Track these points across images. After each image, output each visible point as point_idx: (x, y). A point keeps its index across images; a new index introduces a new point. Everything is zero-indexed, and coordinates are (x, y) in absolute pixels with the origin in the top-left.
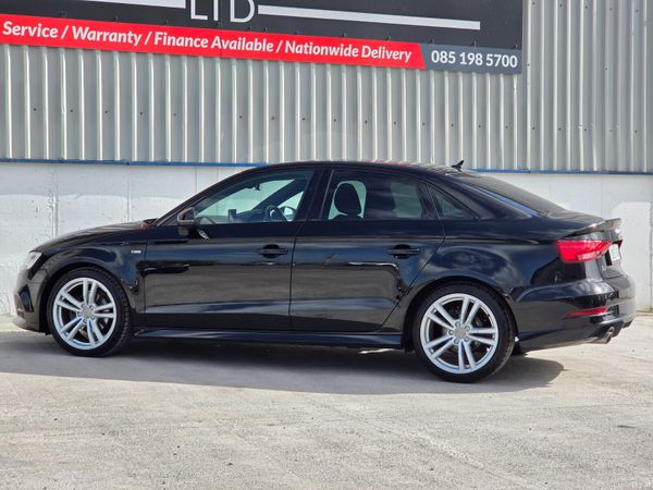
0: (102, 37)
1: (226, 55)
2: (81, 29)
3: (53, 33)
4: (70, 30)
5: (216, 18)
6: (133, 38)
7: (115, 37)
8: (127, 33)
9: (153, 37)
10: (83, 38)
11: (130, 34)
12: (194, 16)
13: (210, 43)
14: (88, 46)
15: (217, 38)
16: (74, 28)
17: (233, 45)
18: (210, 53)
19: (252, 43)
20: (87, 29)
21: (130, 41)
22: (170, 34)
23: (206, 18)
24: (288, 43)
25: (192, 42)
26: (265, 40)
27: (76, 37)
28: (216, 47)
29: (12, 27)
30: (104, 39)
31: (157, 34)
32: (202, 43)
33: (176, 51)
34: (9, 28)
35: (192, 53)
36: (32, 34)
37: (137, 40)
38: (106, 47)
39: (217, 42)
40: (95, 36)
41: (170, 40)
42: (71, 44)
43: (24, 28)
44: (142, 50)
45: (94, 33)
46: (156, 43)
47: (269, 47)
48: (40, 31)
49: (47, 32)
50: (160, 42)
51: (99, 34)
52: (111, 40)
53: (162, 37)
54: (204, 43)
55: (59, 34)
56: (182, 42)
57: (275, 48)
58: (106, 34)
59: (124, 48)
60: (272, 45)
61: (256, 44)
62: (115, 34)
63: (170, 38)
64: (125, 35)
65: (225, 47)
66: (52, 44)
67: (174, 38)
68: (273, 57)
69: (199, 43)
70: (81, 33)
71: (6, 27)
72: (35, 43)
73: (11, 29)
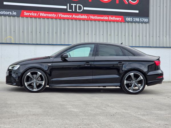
0: (47, 15)
1: (76, 19)
2: (42, 13)
3: (36, 14)
4: (39, 14)
5: (74, 10)
7: (50, 15)
8: (53, 14)
9: (59, 15)
10: (42, 15)
11: (53, 15)
12: (68, 10)
13: (72, 17)
14: (44, 18)
15: (74, 15)
16: (40, 13)
17: (78, 17)
18: (72, 19)
19: (82, 16)
20: (43, 13)
21: (53, 16)
22: (63, 15)
23: (71, 10)
24: (91, 16)
25: (68, 16)
27: (41, 15)
29: (26, 13)
30: (47, 16)
31: (60, 14)
33: (64, 19)
36: (31, 15)
37: (55, 16)
38: (48, 18)
39: (74, 16)
40: (45, 15)
41: (63, 16)
42: (40, 17)
43: (29, 14)
44: (56, 18)
46: (59, 16)
47: (86, 17)
48: (33, 14)
49: (34, 14)
50: (60, 16)
51: (46, 14)
52: (49, 16)
54: (71, 16)
55: (37, 15)
56: (66, 16)
57: (88, 17)
58: (48, 15)
60: (87, 17)
65: (76, 17)
66: (35, 17)
69: (69, 16)
70: (42, 14)
71: (25, 13)
72: (31, 17)
73: (26, 14)
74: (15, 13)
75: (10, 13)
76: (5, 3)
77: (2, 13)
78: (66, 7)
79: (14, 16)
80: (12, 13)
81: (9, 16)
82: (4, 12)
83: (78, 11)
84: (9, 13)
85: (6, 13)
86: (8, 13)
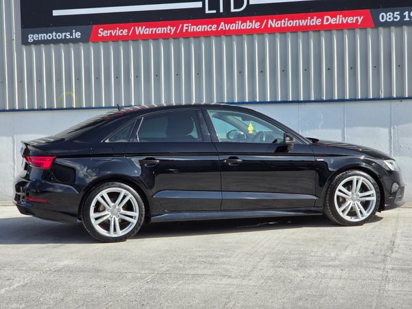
0: (152, 31)
1: (228, 33)
2: (140, 28)
3: (125, 32)
4: (134, 30)
5: (221, 11)
6: (170, 30)
7: (160, 30)
8: (167, 27)
9: (182, 27)
10: (141, 33)
11: (169, 27)
12: (207, 11)
13: (217, 28)
14: (145, 38)
15: (222, 23)
16: (136, 28)
17: (233, 27)
18: (218, 34)
19: (245, 24)
20: (144, 27)
21: (169, 32)
22: (193, 25)
23: (215, 11)
24: (270, 21)
25: (207, 28)
26: (254, 21)
27: (137, 33)
28: (222, 29)
29: (103, 31)
30: (154, 32)
31: (185, 25)
32: (213, 28)
33: (197, 35)
34: (101, 32)
35: (207, 34)
36: (113, 34)
37: (173, 31)
38: (155, 37)
39: (222, 26)
40: (148, 31)
42: (135, 38)
43: (109, 31)
44: (176, 36)
45: (148, 29)
46: (184, 31)
47: (256, 25)
48: (118, 32)
49: (122, 32)
50: (187, 30)
52: (157, 32)
53: (188, 27)
55: (128, 32)
56: (200, 28)
57: (261, 25)
58: (154, 29)
59: (165, 36)
60: (259, 24)
61: (248, 24)
62: (160, 28)
63: (192, 27)
64: (165, 28)
65: (227, 29)
66: (125, 39)
67: (195, 27)
68: (260, 32)
69: (210, 28)
70: (141, 30)
71: (100, 32)
72: (115, 39)
73: (103, 33)
74: (78, 35)
75: (68, 34)
76: (56, 13)
77: (50, 36)
78: (201, 2)
79: (75, 41)
80: (71, 35)
81: (65, 41)
82: (54, 34)
83: (233, 10)
84: (65, 36)
85: (59, 36)
86: (61, 36)
